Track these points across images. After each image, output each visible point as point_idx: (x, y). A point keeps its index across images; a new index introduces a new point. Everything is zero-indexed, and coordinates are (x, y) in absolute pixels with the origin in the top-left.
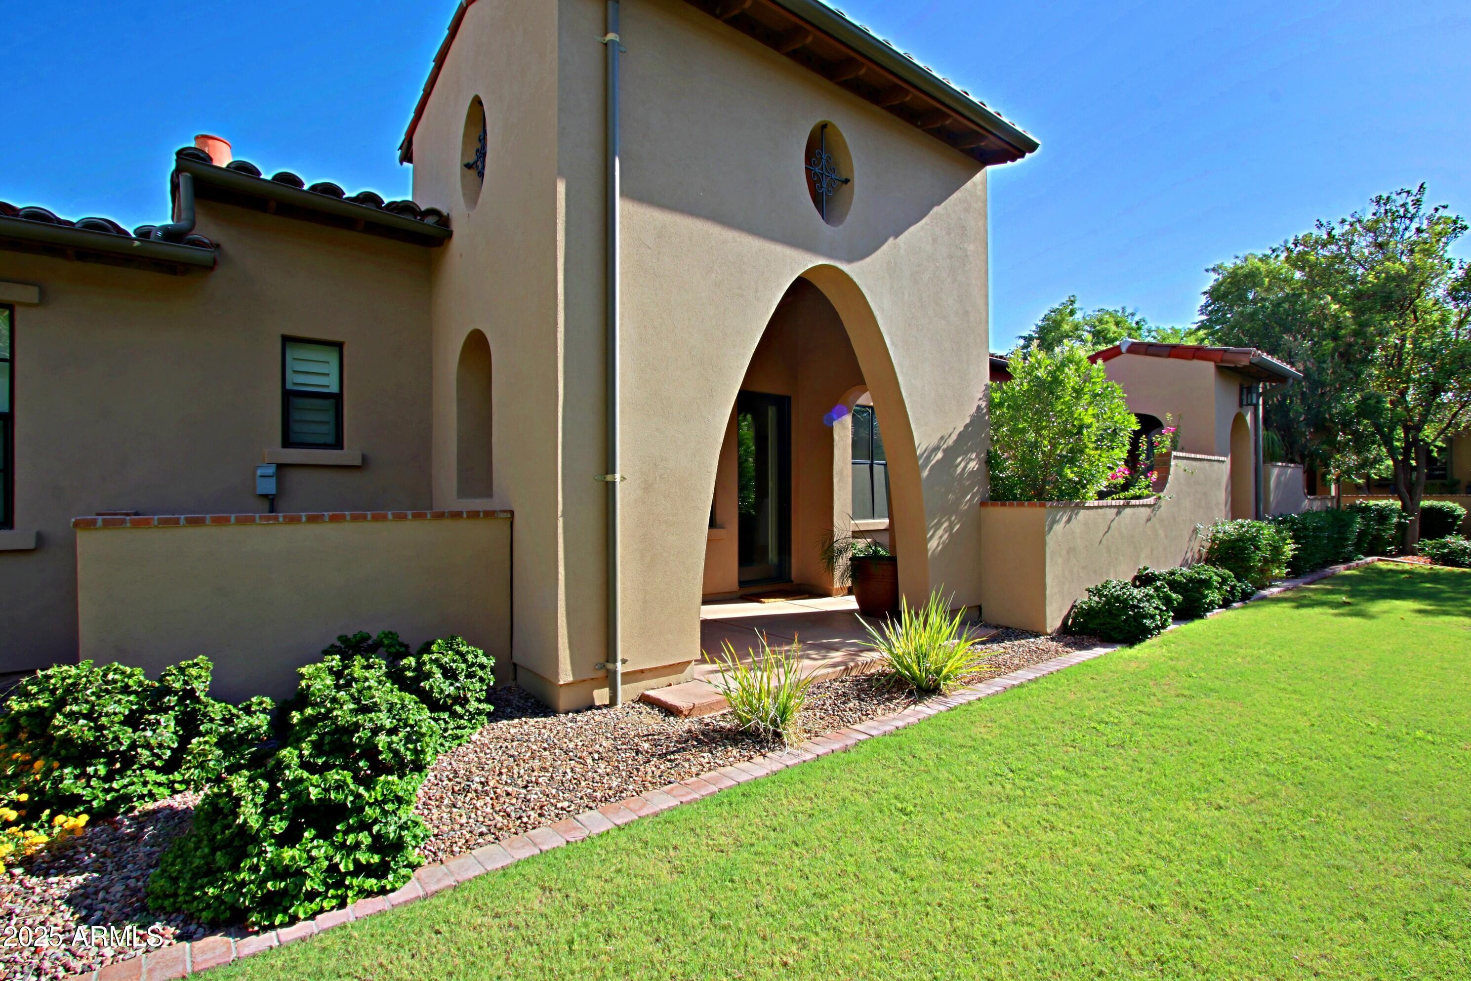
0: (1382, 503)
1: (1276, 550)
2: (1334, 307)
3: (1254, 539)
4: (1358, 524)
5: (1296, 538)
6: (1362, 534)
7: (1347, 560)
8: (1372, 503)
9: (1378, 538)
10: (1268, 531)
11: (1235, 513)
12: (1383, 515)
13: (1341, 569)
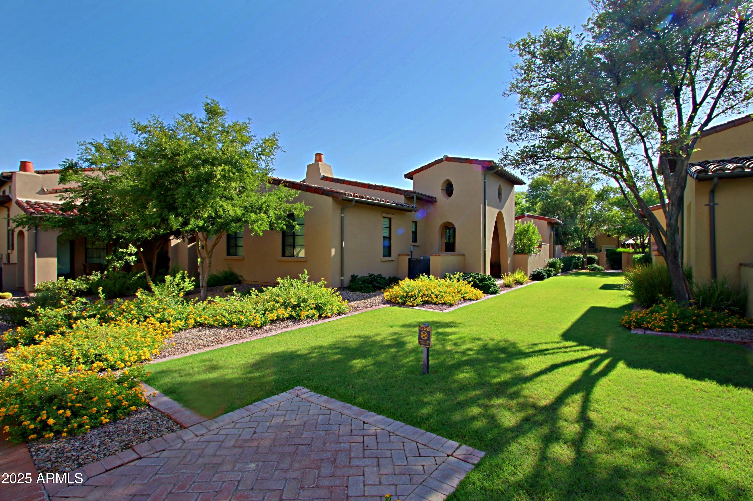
0: (578, 255)
1: (560, 265)
2: (569, 203)
3: (556, 263)
4: (574, 261)
5: (563, 263)
6: (575, 263)
7: (571, 270)
8: (576, 255)
9: (577, 265)
10: (559, 261)
11: (550, 257)
12: (579, 259)
13: (570, 272)
